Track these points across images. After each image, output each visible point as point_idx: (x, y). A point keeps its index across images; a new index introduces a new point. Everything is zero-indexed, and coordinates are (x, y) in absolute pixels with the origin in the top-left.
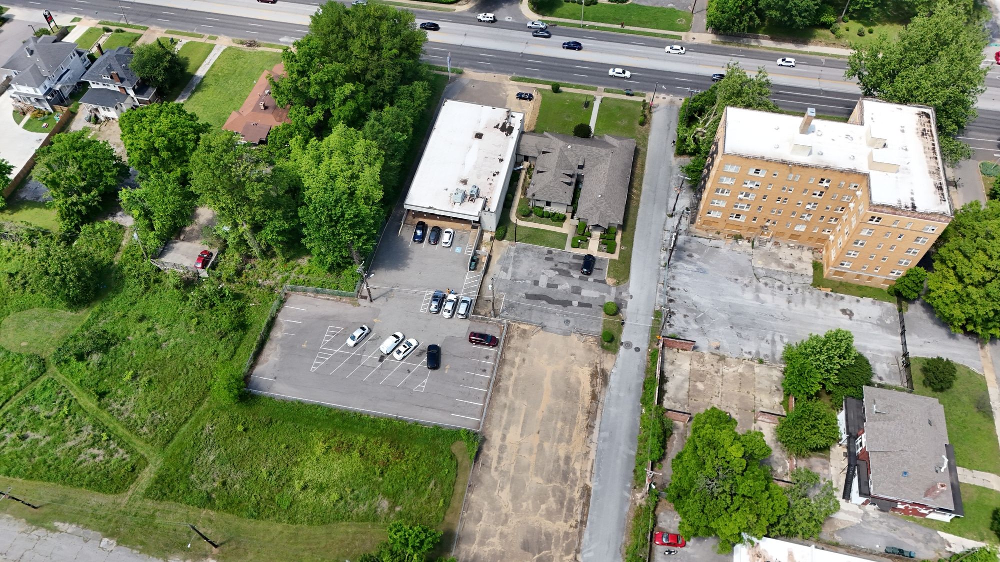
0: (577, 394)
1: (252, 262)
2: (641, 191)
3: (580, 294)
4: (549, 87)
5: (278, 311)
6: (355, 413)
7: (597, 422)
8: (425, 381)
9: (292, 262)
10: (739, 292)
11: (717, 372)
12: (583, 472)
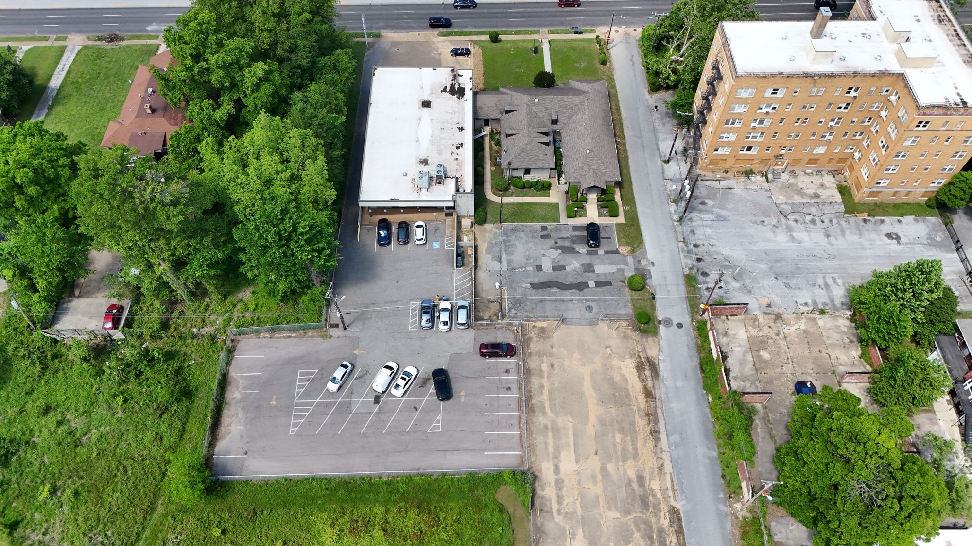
0: (627, 395)
1: (179, 307)
2: (624, 139)
3: (594, 271)
4: (487, 38)
5: (228, 364)
6: (363, 479)
7: (661, 425)
9: (231, 299)
10: (770, 235)
11: (777, 335)
12: (664, 491)
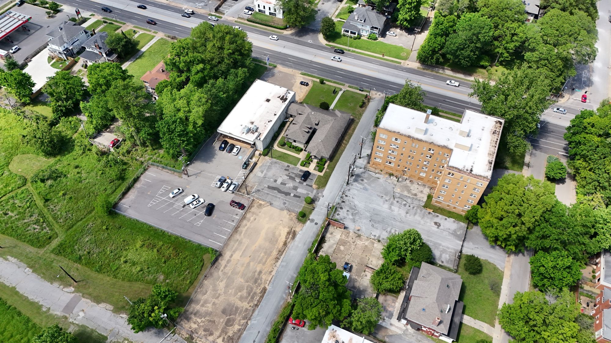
0: (277, 241)
1: (137, 148)
2: (348, 142)
3: (296, 190)
4: (318, 80)
5: (142, 174)
6: (162, 231)
7: (282, 257)
8: (202, 221)
9: (156, 151)
10: (381, 204)
11: (353, 243)
12: (266, 280)
